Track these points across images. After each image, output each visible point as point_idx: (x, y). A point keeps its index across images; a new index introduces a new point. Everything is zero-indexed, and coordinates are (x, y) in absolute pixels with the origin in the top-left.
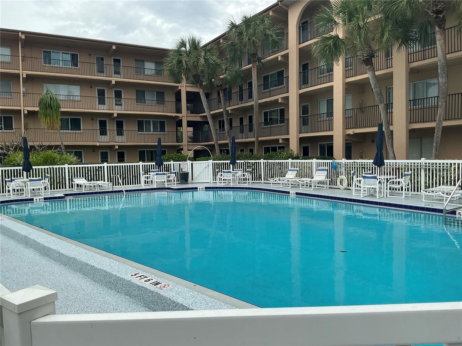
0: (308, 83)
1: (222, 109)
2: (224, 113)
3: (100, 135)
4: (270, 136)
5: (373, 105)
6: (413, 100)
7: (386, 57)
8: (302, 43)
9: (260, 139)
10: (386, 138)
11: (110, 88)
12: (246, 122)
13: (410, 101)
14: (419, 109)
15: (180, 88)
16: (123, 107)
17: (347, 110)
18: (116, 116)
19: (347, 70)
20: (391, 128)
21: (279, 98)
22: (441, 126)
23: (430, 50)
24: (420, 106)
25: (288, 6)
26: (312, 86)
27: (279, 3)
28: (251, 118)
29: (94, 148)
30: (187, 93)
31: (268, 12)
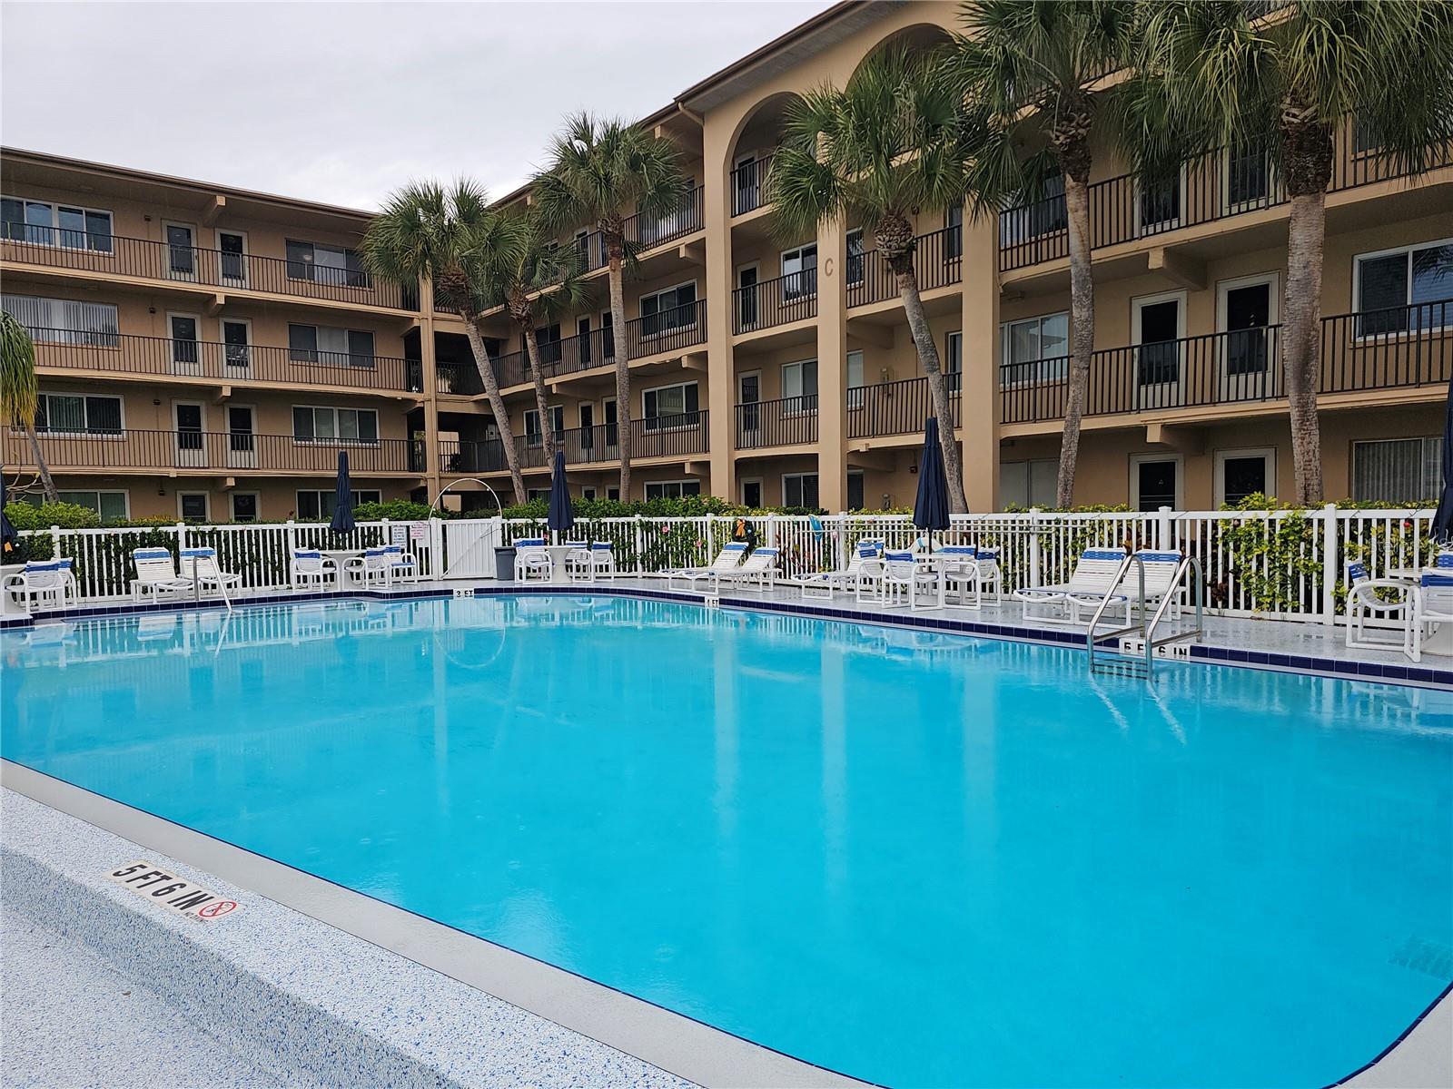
0: (755, 319)
1: (534, 383)
2: (538, 393)
3: (181, 447)
4: (662, 455)
5: (915, 378)
6: (1011, 366)
7: (946, 256)
8: (739, 214)
9: (633, 463)
10: (945, 460)
11: (211, 317)
12: (599, 418)
13: (1002, 369)
14: (1023, 390)
15: (416, 323)
16: (250, 371)
17: (852, 389)
18: (229, 395)
19: (851, 290)
20: (958, 435)
21: (683, 354)
22: (1077, 430)
23: (1051, 241)
24: (1026, 382)
25: (702, 116)
26: (764, 328)
27: (680, 104)
28: (611, 409)
29: (161, 485)
30: (439, 337)
31: (651, 128)
